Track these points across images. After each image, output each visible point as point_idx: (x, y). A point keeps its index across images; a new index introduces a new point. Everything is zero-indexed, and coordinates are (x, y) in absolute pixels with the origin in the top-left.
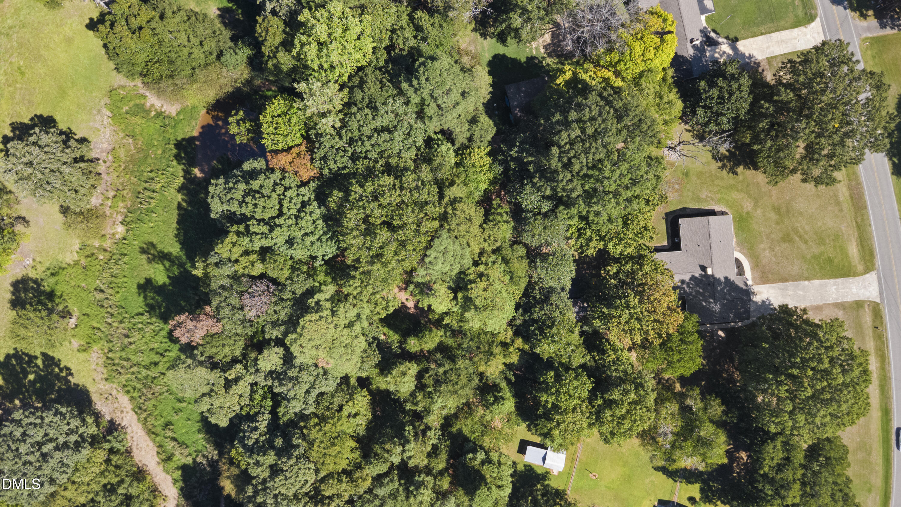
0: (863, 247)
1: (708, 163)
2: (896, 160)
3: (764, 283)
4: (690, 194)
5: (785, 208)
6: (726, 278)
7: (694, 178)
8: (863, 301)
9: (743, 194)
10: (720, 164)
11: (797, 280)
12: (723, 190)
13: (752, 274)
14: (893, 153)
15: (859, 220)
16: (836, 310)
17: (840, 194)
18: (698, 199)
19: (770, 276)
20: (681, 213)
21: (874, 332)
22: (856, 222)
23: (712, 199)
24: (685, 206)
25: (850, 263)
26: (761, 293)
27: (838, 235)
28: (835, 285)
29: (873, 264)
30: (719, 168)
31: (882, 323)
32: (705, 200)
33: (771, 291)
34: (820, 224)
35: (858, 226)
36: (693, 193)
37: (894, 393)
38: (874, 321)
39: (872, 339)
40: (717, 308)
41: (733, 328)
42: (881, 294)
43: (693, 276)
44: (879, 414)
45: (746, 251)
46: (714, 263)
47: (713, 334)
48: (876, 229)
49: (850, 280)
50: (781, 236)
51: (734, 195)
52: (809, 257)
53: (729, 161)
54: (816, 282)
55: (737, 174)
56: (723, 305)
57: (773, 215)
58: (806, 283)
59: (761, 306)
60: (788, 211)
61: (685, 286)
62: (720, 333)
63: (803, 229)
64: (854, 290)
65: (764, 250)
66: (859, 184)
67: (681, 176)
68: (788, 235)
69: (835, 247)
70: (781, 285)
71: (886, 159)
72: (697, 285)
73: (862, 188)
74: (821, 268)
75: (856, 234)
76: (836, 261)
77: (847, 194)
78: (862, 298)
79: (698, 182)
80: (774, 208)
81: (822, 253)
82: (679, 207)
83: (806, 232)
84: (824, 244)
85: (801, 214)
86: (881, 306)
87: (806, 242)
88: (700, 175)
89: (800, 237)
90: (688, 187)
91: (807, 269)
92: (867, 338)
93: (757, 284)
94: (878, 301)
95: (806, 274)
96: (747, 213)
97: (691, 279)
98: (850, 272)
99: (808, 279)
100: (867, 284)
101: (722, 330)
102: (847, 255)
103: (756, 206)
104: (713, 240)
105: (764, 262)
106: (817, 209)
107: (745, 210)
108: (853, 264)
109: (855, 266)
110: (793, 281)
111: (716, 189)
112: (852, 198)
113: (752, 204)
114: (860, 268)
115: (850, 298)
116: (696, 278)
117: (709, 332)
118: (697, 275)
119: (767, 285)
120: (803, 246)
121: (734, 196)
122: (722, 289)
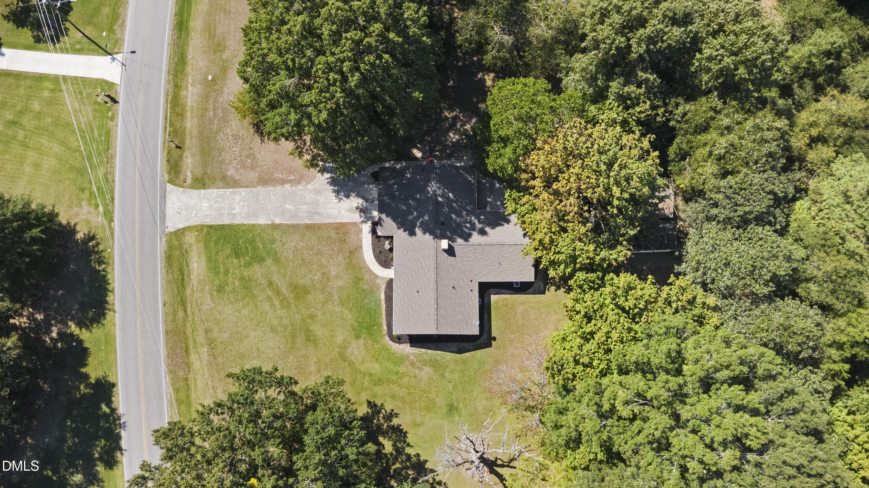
0: (181, 270)
1: (416, 425)
2: (105, 408)
3: (343, 225)
4: (447, 375)
5: (298, 341)
6: (412, 233)
7: (441, 401)
8: (193, 187)
9: (363, 368)
10: (395, 422)
11: (293, 226)
12: (394, 378)
13: (360, 240)
14: (108, 421)
15: (181, 314)
16: (237, 177)
17: (205, 357)
18: (434, 364)
19: (333, 234)
20: (466, 345)
21: (183, 142)
22: (185, 311)
23: (413, 364)
24: (458, 356)
25: (207, 247)
26: (350, 210)
27: (219, 291)
28: (234, 216)
29: (169, 243)
30: (397, 415)
31: (169, 152)
32: (424, 363)
33: (334, 212)
34: (245, 312)
35: (183, 303)
36: (442, 375)
37: (166, 52)
38: (181, 157)
39: (188, 131)
40: (433, 187)
41: (398, 160)
42: (164, 197)
43: (466, 240)
44: (192, 24)
45: (367, 277)
46: (433, 258)
47: (429, 153)
48: (156, 297)
49: (209, 221)
50: (309, 297)
51: (376, 368)
52: (269, 261)
53: (379, 427)
54: (262, 221)
55: (369, 403)
56: (423, 190)
57: (318, 330)
58: (278, 221)
59: (351, 191)
60: (293, 336)
61: (479, 226)
62: (418, 154)
63: (273, 305)
64: (205, 204)
65: (336, 277)
66: (172, 372)
67: (461, 406)
68: (297, 297)
69: (227, 272)
70: (318, 220)
71: (121, 411)
72: (459, 226)
73: (168, 365)
74: (252, 242)
75: (188, 292)
76: (228, 251)
77: (194, 358)
78: (195, 192)
79: (433, 396)
80: (315, 342)
81: (248, 265)
82: (468, 354)
83: (269, 299)
84: (242, 279)
85: (273, 329)
86: (167, 177)
87: (270, 283)
88: (431, 406)
89: (278, 293)
90: (450, 387)
91: (273, 241)
92: (195, 132)
93: (354, 224)
94: (169, 187)
95: (277, 234)
96: (358, 337)
97: (470, 235)
98: (208, 233)
99: (275, 227)
100: (184, 213)
101: (416, 158)
102: (209, 260)
103: (344, 347)
104: (432, 295)
105: (340, 258)
106: (247, 337)
107: (361, 341)
108: (201, 244)
109: (198, 241)
110: (298, 225)
111: (406, 380)
112: (187, 350)
113: (349, 350)
114: (190, 238)
115: (213, 193)
116: (461, 237)
117: (436, 157)
118: (460, 241)
119: (339, 221)
120: (275, 277)
121: (377, 366)
122: (421, 215)
